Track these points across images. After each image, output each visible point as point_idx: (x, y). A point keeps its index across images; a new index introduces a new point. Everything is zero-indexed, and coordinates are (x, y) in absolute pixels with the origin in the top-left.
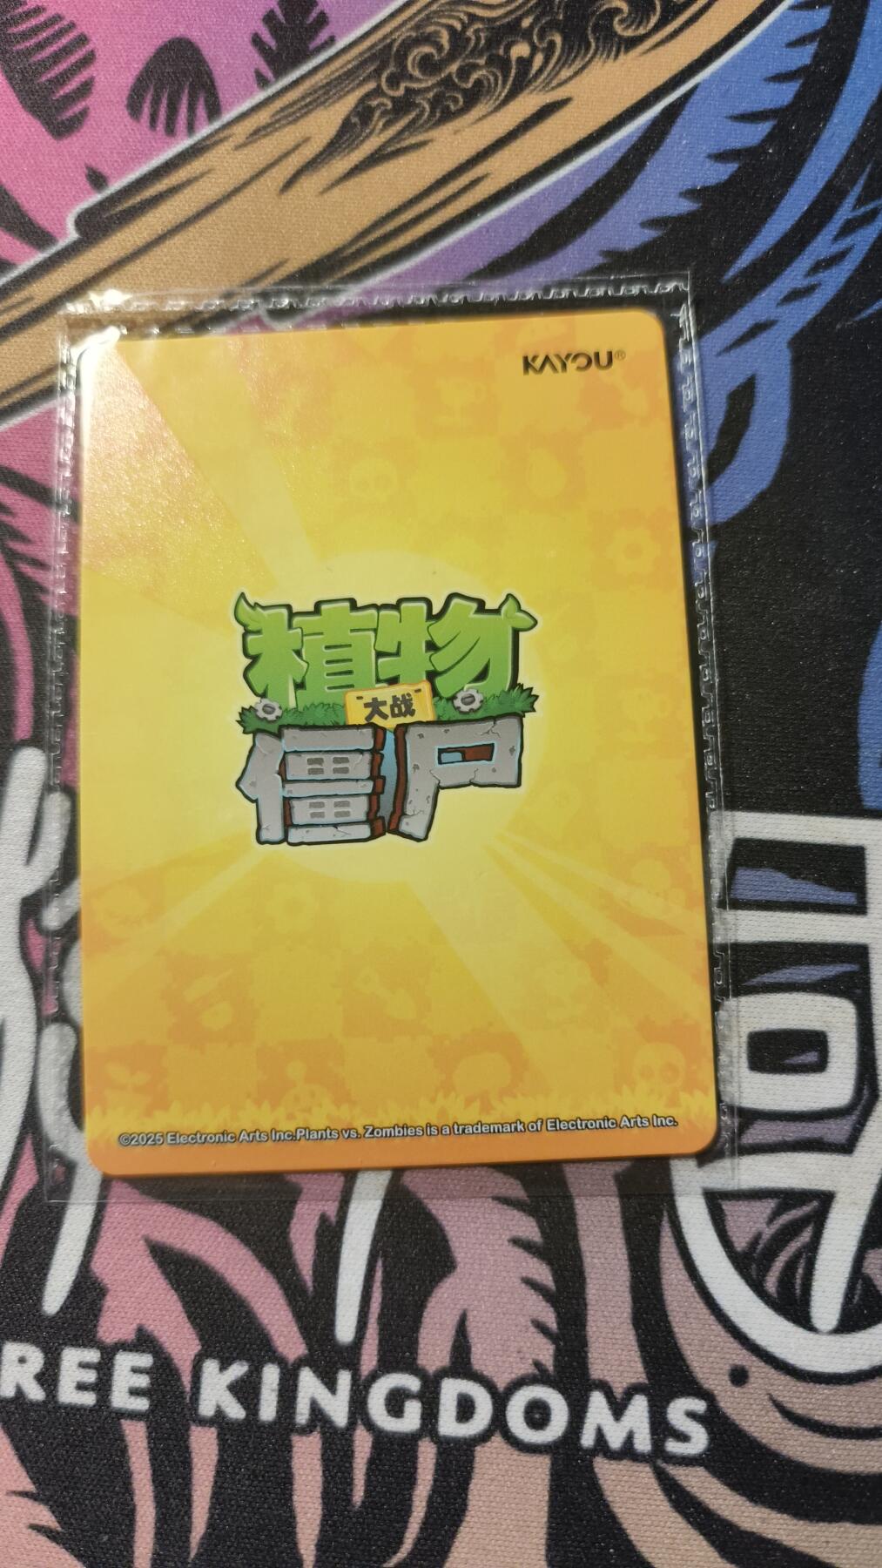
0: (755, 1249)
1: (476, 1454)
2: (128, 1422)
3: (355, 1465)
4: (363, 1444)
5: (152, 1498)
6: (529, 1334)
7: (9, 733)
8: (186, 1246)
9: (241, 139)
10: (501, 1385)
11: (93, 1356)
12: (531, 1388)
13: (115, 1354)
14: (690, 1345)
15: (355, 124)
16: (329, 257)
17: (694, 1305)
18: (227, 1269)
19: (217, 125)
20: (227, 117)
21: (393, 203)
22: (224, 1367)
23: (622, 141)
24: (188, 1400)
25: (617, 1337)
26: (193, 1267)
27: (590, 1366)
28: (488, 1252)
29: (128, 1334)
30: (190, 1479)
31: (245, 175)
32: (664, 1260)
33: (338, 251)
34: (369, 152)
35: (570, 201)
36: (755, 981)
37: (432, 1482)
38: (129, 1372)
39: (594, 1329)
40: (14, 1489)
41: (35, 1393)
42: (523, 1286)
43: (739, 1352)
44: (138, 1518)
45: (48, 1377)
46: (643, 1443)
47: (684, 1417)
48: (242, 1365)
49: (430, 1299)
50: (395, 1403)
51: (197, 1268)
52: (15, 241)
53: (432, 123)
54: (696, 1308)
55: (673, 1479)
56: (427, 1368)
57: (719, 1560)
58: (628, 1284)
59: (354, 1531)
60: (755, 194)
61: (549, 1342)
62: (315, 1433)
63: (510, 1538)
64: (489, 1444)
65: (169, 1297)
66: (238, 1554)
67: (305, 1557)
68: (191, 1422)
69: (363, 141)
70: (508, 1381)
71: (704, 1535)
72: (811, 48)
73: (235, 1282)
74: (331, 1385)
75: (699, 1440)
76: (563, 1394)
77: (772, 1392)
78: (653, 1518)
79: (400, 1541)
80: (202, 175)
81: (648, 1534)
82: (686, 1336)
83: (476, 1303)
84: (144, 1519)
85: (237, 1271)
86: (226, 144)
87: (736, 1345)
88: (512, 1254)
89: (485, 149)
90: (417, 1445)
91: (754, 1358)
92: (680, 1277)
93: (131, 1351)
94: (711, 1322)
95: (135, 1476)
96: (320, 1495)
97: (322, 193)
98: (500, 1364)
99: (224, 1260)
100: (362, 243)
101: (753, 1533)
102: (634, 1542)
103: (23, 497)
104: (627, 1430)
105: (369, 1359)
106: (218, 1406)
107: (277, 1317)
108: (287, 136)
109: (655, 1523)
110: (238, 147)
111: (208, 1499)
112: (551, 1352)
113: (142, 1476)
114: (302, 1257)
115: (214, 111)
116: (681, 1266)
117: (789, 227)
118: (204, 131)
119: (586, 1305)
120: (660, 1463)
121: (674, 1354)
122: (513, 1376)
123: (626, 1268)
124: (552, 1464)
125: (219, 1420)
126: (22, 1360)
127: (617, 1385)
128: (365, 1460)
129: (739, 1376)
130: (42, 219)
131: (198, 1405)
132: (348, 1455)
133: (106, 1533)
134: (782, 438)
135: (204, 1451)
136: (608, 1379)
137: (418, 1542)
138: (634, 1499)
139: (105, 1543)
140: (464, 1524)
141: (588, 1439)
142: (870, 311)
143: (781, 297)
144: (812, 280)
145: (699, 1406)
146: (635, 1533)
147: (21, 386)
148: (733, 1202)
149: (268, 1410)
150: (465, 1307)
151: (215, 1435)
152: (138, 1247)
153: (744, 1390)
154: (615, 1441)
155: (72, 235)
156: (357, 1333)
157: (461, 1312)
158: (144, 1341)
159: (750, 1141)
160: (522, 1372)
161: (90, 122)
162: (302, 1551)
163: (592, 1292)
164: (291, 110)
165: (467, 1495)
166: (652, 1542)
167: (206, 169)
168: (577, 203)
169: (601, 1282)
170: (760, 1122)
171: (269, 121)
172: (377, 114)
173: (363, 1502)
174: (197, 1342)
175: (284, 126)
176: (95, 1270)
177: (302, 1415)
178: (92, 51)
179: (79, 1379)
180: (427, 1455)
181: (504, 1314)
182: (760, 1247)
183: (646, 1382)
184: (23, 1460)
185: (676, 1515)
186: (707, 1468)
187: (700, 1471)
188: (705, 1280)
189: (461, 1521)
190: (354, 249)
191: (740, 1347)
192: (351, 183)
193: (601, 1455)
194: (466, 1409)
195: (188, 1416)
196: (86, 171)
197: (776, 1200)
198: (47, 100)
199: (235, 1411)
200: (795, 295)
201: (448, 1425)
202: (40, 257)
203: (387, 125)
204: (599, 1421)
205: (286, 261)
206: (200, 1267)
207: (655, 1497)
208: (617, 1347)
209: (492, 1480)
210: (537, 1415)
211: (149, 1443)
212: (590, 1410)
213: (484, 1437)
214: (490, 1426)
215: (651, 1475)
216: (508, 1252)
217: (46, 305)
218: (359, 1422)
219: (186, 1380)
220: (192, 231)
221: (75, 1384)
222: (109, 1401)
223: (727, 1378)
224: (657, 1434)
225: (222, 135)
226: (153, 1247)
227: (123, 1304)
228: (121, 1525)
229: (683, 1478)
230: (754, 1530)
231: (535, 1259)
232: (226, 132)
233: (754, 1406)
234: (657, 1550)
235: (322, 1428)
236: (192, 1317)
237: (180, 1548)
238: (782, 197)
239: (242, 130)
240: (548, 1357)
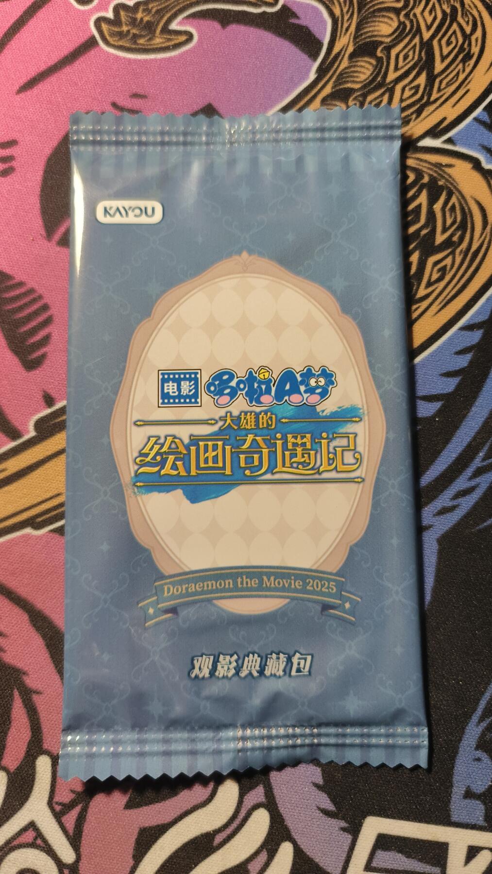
72: (468, 357)
117: (445, 468)
142: (485, 524)
143: (436, 511)
144: (455, 503)
155: (32, 433)
161: (47, 363)
178: (51, 316)
196: (43, 394)
200: (444, 511)
202: (13, 444)
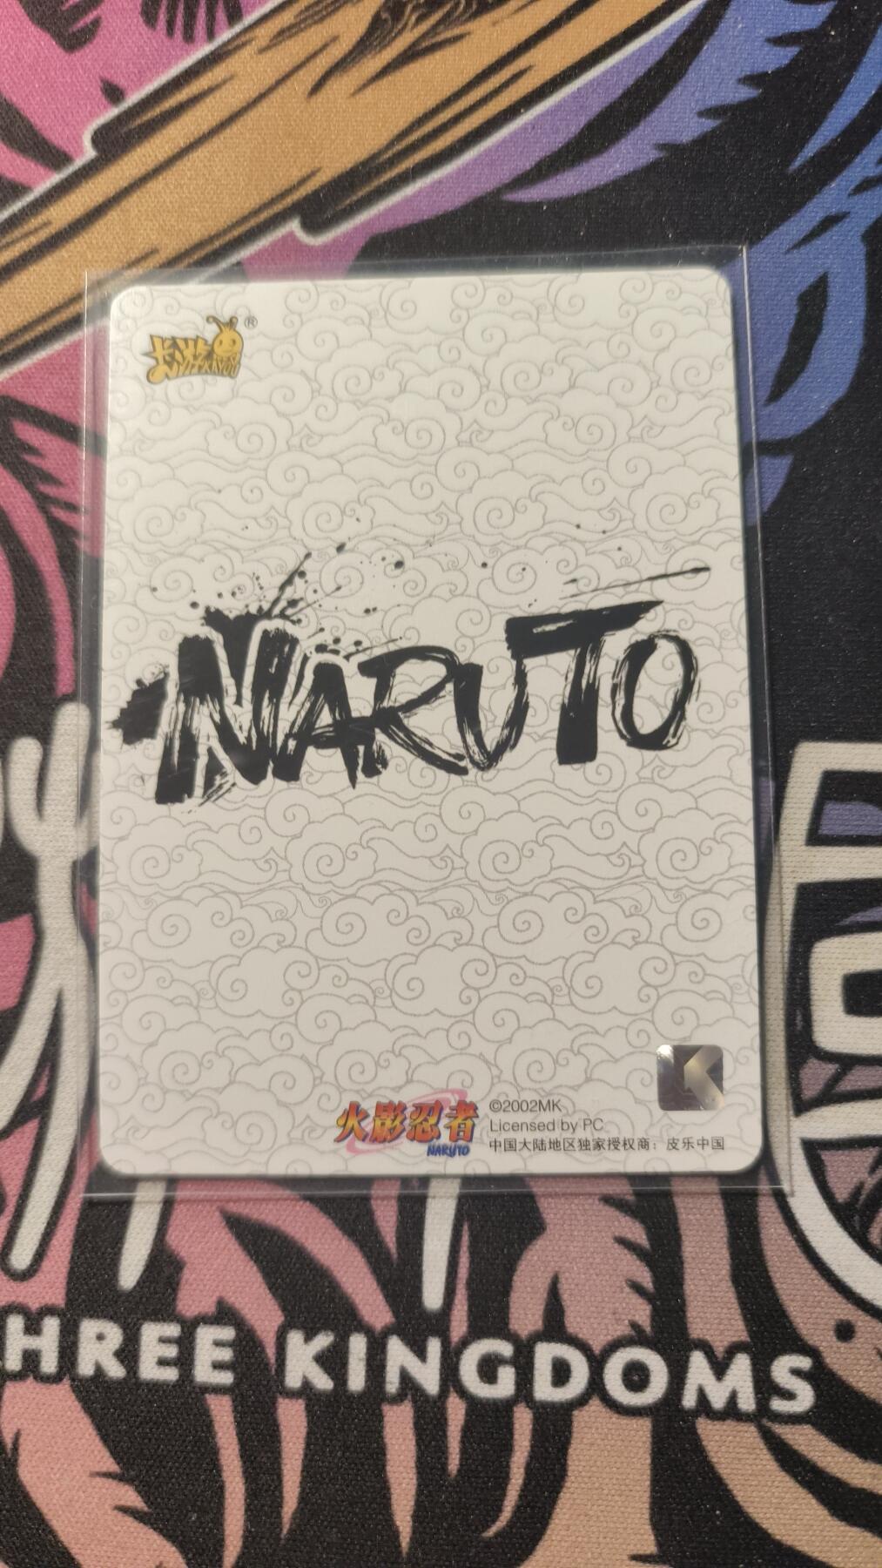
0: (858, 1200)
1: (574, 1419)
2: (213, 1396)
3: (449, 1433)
4: (456, 1412)
5: (241, 1474)
6: (624, 1295)
7: (51, 689)
8: (263, 1217)
9: (263, 42)
10: (597, 1348)
11: (173, 1330)
12: (628, 1349)
13: (196, 1328)
14: (792, 1301)
15: (386, 20)
16: (364, 164)
17: (795, 1260)
18: (307, 1239)
19: (238, 28)
20: (248, 19)
21: (431, 103)
22: (308, 1338)
23: (673, 26)
24: (273, 1372)
25: (717, 1295)
26: (272, 1237)
27: (689, 1325)
28: (578, 1212)
29: (208, 1306)
30: (279, 1453)
31: (270, 80)
32: (762, 1214)
33: (373, 157)
34: (402, 49)
35: (620, 92)
36: (847, 921)
37: (529, 1448)
38: (211, 1347)
39: (692, 1287)
40: (97, 1470)
41: (115, 1370)
42: (616, 1245)
43: (843, 1306)
44: (227, 1495)
45: (128, 1353)
46: (747, 1402)
47: (789, 1375)
48: (327, 1335)
49: (520, 1262)
50: (488, 1369)
51: (276, 1238)
52: (29, 163)
53: (467, 15)
54: (797, 1263)
55: (779, 1438)
56: (519, 1332)
57: (829, 1518)
58: (725, 1240)
59: (450, 1500)
60: (818, 78)
61: (645, 1302)
62: (406, 1402)
63: (612, 1503)
64: (586, 1408)
65: (248, 1269)
66: (332, 1528)
67: (401, 1529)
68: (278, 1395)
69: (396, 37)
70: (604, 1343)
71: (813, 1493)
73: (315, 1251)
74: (421, 1354)
75: (805, 1397)
76: (661, 1355)
77: (878, 1346)
78: (760, 1478)
79: (499, 1510)
80: (224, 82)
81: (754, 1494)
82: (788, 1292)
83: (567, 1264)
84: (234, 1495)
85: (317, 1241)
86: (248, 47)
87: (838, 1299)
88: (604, 1213)
89: (526, 40)
90: (512, 1411)
91: (860, 1312)
92: (779, 1231)
93: (212, 1323)
94: (813, 1276)
95: (222, 1451)
96: (413, 1465)
97: (353, 94)
98: (595, 1326)
99: (303, 1229)
100: (399, 147)
101: (864, 1490)
102: (741, 1503)
103: (51, 437)
104: (730, 1389)
105: (459, 1325)
106: (305, 1377)
107: (361, 1286)
108: (314, 36)
109: (763, 1483)
110: (262, 51)
111: (299, 1473)
112: (648, 1312)
113: (229, 1451)
114: (384, 1224)
115: (234, 15)
116: (780, 1220)
117: (857, 112)
118: (225, 35)
119: (682, 1263)
120: (765, 1422)
121: (777, 1311)
122: (610, 1338)
123: (723, 1223)
124: (654, 1426)
125: (306, 1390)
126: (100, 1337)
127: (718, 1343)
128: (459, 1428)
129: (845, 1332)
130: (56, 136)
131: (284, 1377)
132: (441, 1422)
133: (195, 1512)
134: (858, 340)
135: (293, 1423)
136: (708, 1338)
137: (518, 1509)
138: (740, 1460)
139: (194, 1522)
140: (564, 1490)
141: (689, 1400)
143: (853, 187)
145: (805, 1363)
146: (740, 1495)
147: (43, 318)
148: (833, 1152)
149: (357, 1380)
150: (557, 1269)
151: (303, 1406)
152: (214, 1219)
153: (852, 1345)
154: (718, 1400)
155: (90, 153)
156: (445, 1299)
157: (552, 1275)
158: (224, 1314)
159: (849, 1088)
160: (619, 1333)
161: (102, 33)
162: (398, 1523)
163: (689, 1249)
164: (317, 9)
165: (566, 1460)
166: (759, 1502)
167: (228, 75)
168: (627, 94)
169: (698, 1238)
170: (858, 1068)
171: (292, 20)
172: (409, 7)
173: (459, 1471)
174: (280, 1313)
175: (310, 26)
176: (171, 1243)
177: (392, 1384)
179: (160, 1354)
180: (523, 1420)
181: (597, 1275)
182: (863, 1197)
183: (748, 1339)
184: (105, 1439)
185: (783, 1473)
186: (814, 1425)
187: (807, 1429)
188: (806, 1233)
189: (562, 1487)
190: (390, 153)
191: (844, 1301)
192: (384, 82)
193: (703, 1415)
194: (561, 1373)
195: (274, 1389)
196: (101, 85)
197: (877, 1149)
198: (56, 11)
199: (323, 1382)
200: (865, 185)
201: (544, 1390)
202: (56, 178)
203: (419, 20)
204: (700, 1382)
205: (319, 170)
206: (279, 1237)
207: (761, 1456)
208: (716, 1305)
209: (592, 1444)
210: (636, 1377)
211: (235, 1417)
212: (690, 1370)
213: (582, 1401)
214: (587, 1389)
215: (756, 1434)
216: (600, 1211)
217: (65, 229)
218: (452, 1389)
219: (271, 1351)
220: (216, 143)
221: (156, 1360)
222: (193, 1376)
223: (832, 1333)
224: (762, 1393)
225: (243, 39)
226: (230, 1218)
227: (202, 1277)
228: (210, 1503)
229: (789, 1436)
230: (865, 1486)
231: (627, 1218)
232: (248, 36)
233: (862, 1362)
234: (764, 1510)
235: (413, 1396)
236: (273, 1288)
237: (272, 1524)
238: (848, 81)
239: (265, 33)
240: (644, 1318)
